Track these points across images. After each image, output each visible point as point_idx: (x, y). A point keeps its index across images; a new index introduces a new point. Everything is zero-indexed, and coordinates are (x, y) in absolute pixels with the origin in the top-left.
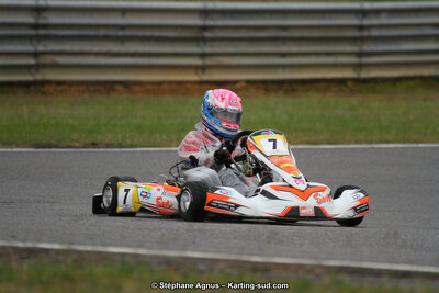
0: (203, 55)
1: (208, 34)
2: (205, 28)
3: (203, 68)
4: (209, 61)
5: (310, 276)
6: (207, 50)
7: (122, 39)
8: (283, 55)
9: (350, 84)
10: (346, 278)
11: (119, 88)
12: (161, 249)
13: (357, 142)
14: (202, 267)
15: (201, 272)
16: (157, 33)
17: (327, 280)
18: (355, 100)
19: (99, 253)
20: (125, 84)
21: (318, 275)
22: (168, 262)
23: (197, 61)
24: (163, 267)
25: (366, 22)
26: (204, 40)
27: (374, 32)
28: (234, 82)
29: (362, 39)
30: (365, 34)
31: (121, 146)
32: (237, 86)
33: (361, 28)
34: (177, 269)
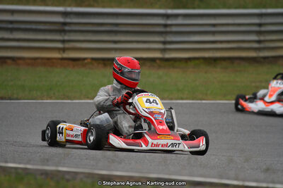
0: (63, 41)
1: (67, 28)
2: (65, 24)
3: (64, 50)
4: (67, 45)
6: (66, 38)
7: (12, 30)
8: (115, 42)
9: (158, 61)
11: (9, 61)
12: (43, 165)
14: (67, 177)
15: (68, 181)
16: (34, 27)
18: (161, 72)
20: (13, 59)
22: (46, 174)
23: (60, 45)
24: (43, 177)
25: (169, 22)
26: (64, 32)
27: (174, 29)
28: (84, 59)
29: (166, 33)
30: (168, 29)
31: (10, 99)
32: (86, 61)
33: (166, 26)
34: (52, 178)
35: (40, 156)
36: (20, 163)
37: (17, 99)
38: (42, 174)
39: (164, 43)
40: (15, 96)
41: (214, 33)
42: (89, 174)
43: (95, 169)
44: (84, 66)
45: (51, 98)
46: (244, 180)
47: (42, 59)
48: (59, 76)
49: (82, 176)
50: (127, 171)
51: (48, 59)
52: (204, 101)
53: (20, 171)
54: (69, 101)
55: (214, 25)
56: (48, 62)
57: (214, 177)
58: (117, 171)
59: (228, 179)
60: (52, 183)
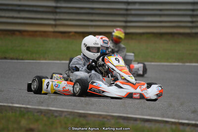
0: (55, 20)
1: (58, 10)
2: (56, 7)
3: (56, 26)
4: (58, 22)
5: (105, 120)
6: (57, 17)
7: (19, 11)
8: (92, 21)
10: (121, 121)
11: (17, 33)
12: (39, 106)
14: (56, 114)
15: (56, 117)
16: (35, 9)
17: (113, 121)
19: (10, 106)
20: (20, 31)
21: (108, 119)
22: (40, 112)
23: (53, 22)
24: (39, 114)
25: (130, 7)
26: (56, 13)
27: (133, 12)
28: (69, 32)
29: (127, 15)
30: (129, 12)
31: (17, 59)
32: (71, 34)
33: (127, 10)
34: (45, 115)
35: (37, 99)
36: (23, 104)
37: (22, 59)
38: (38, 112)
39: (126, 22)
40: (21, 57)
41: (160, 15)
42: (71, 112)
43: (75, 109)
44: (69, 37)
45: (46, 59)
46: (178, 119)
47: (40, 32)
48: (52, 44)
49: (66, 114)
50: (97, 111)
51: (45, 32)
52: (153, 63)
53: (22, 109)
54: (58, 62)
55: (161, 10)
56: (44, 34)
57: (159, 116)
58: (91, 111)
59: (168, 117)
60: (45, 119)
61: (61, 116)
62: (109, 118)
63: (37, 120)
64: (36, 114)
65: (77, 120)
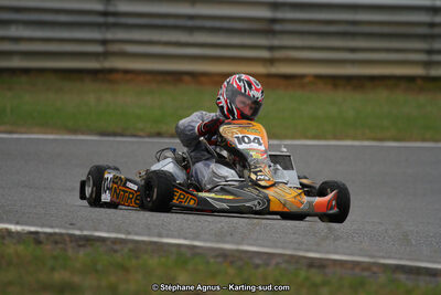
0: (271, 48)
1: (277, 27)
2: (274, 21)
3: (271, 61)
4: (278, 54)
5: (366, 274)
6: (276, 42)
7: (191, 30)
8: (353, 50)
9: (419, 82)
10: (402, 277)
11: (187, 78)
12: (218, 242)
13: (424, 140)
14: (257, 261)
15: (257, 266)
16: (226, 24)
17: (382, 278)
18: (422, 98)
19: (155, 243)
20: (193, 75)
21: (374, 273)
22: (224, 255)
23: (265, 54)
24: (220, 260)
26: (272, 33)
28: (302, 77)
32: (306, 80)
34: (232, 263)
38: (217, 256)
39: (430, 52)
42: (292, 256)
43: (300, 250)
44: (303, 86)
49: (279, 260)
53: (184, 250)
58: (335, 253)
60: (231, 271)
61: (267, 265)
62: (375, 269)
63: (214, 275)
64: (212, 260)
65: (303, 274)
